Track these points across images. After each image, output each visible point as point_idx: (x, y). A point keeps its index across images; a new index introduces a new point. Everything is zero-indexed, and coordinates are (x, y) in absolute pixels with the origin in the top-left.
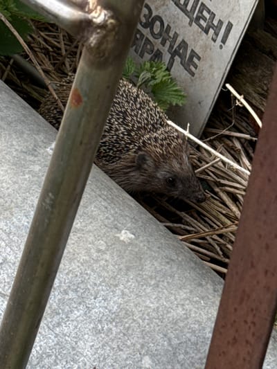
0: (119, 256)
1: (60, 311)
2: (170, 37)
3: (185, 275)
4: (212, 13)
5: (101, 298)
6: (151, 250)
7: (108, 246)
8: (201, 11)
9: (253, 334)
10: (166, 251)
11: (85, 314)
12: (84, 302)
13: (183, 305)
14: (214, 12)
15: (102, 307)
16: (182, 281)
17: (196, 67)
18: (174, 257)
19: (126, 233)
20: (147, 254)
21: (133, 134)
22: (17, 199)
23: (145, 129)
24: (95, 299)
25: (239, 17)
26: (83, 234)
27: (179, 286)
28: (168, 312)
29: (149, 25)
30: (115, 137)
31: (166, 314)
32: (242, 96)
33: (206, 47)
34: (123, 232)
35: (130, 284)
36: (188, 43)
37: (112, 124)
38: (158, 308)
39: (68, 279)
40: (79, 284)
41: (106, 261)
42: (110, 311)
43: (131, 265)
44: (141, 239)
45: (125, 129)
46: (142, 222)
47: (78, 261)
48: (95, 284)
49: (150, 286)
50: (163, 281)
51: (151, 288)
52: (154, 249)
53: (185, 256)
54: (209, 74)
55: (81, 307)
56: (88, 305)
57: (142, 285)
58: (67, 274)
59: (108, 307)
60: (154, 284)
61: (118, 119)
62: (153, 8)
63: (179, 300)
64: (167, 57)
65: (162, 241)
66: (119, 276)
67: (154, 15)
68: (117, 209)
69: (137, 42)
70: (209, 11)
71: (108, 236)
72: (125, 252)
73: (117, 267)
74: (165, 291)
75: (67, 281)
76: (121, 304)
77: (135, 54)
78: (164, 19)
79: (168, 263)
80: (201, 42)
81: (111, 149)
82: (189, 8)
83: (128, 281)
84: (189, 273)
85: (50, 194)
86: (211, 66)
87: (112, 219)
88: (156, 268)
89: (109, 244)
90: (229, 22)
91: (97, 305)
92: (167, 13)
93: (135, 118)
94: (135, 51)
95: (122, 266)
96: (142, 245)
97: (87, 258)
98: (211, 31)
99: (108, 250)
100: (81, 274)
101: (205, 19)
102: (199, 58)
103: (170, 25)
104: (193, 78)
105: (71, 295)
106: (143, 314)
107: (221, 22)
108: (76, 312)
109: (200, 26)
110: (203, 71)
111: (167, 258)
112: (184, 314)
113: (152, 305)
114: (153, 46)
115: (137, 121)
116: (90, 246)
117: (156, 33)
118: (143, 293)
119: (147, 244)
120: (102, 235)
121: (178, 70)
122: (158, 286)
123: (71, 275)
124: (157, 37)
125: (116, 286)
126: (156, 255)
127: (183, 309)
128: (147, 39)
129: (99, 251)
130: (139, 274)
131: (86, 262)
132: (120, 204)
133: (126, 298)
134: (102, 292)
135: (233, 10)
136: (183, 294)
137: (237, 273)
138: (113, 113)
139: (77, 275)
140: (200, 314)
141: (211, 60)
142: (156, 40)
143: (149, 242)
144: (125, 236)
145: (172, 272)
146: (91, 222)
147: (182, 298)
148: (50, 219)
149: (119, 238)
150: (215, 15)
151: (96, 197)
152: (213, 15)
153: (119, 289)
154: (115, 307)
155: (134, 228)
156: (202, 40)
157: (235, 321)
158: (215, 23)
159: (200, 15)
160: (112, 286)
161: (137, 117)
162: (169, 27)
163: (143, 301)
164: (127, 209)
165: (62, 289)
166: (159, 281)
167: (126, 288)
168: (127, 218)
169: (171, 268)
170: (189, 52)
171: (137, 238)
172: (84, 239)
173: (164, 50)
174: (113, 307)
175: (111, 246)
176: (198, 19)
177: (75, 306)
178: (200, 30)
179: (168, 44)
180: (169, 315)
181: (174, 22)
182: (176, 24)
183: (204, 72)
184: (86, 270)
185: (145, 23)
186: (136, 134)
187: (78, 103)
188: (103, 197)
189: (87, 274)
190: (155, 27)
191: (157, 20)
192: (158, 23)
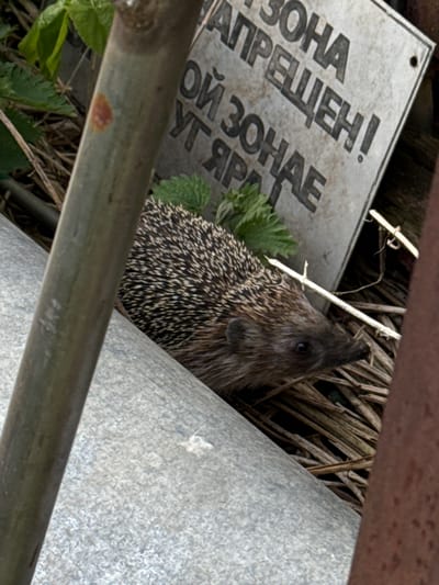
0: (184, 479)
1: (80, 572)
2: (275, 149)
3: (303, 510)
4: (345, 103)
5: (152, 551)
6: (241, 469)
7: (166, 461)
8: (326, 102)
9: (431, 545)
10: (269, 472)
11: (124, 578)
12: (122, 557)
13: (298, 561)
14: (349, 102)
15: (155, 565)
16: (296, 520)
17: (318, 196)
18: (282, 481)
19: (197, 440)
20: (234, 474)
21: (207, 289)
22: (6, 384)
23: (226, 279)
24: (142, 551)
25: (391, 107)
26: (123, 441)
27: (292, 529)
28: (272, 573)
29: (239, 131)
30: (175, 297)
31: (269, 576)
32: (398, 228)
33: (334, 161)
34: (193, 438)
35: (203, 525)
36: (304, 156)
37: (169, 278)
38: (254, 566)
39: (95, 518)
40: (113, 526)
41: (162, 486)
42: (168, 572)
43: (207, 493)
44: (224, 449)
45: (191, 282)
46: (226, 424)
47: (113, 488)
48: (143, 527)
49: (240, 528)
50: (263, 521)
51: (242, 532)
52: (247, 467)
53: (302, 480)
54: (340, 207)
55: (117, 566)
56: (130, 563)
57: (226, 528)
58: (93, 509)
59: (165, 566)
60: (247, 526)
61: (178, 268)
62: (244, 102)
63: (291, 552)
64: (269, 182)
65: (262, 455)
66: (184, 512)
67: (246, 114)
68: (181, 402)
69: (218, 161)
70: (339, 101)
71: (167, 446)
72: (195, 472)
73: (181, 497)
74: (266, 536)
75: (92, 521)
76: (188, 560)
77: (215, 181)
78: (263, 120)
79: (271, 490)
80: (326, 154)
81: (171, 320)
82: (305, 98)
83: (201, 521)
84: (310, 508)
85: (54, 302)
86: (344, 192)
87: (174, 417)
88: (250, 498)
89: (168, 459)
90: (374, 116)
91: (146, 562)
92: (269, 109)
93: (207, 264)
94: (216, 177)
95: (190, 495)
96: (225, 460)
97: (129, 482)
98: (344, 134)
99: (165, 469)
100: (118, 509)
101: (332, 114)
102: (323, 181)
103: (275, 129)
104: (312, 215)
105: (100, 545)
106: (228, 577)
107: (359, 118)
108: (107, 575)
109: (324, 126)
110: (329, 201)
111: (271, 482)
112: (301, 576)
113: (242, 562)
114: (246, 167)
115: (211, 267)
116: (133, 461)
117: (250, 143)
118: (228, 541)
119: (235, 459)
120: (154, 443)
121: (288, 203)
122: (254, 530)
123: (99, 511)
124: (251, 150)
125: (180, 529)
126: (251, 477)
127: (299, 568)
128: (236, 155)
129: (149, 470)
130: (221, 509)
131: (126, 488)
132: (187, 393)
133: (198, 549)
134: (155, 540)
135: (380, 95)
136: (298, 543)
137: (399, 431)
138: (169, 261)
139: (110, 512)
140: (329, 576)
141: (344, 181)
142: (251, 156)
143: (238, 455)
144: (196, 444)
145: (279, 506)
146: (136, 423)
147: (296, 548)
148: (53, 351)
149: (184, 449)
150: (349, 106)
151: (145, 381)
152: (346, 107)
153: (185, 534)
154: (178, 566)
155: (212, 432)
156: (328, 150)
157: (395, 525)
158: (350, 119)
159: (324, 108)
160: (172, 530)
161: (209, 261)
162: (272, 132)
163: (227, 554)
164: (199, 402)
165: (83, 536)
166: (256, 521)
167: (197, 533)
168: (200, 417)
169: (276, 499)
170: (306, 171)
171: (217, 448)
172: (124, 451)
173: (263, 172)
174: (174, 566)
175: (171, 462)
176: (321, 114)
177: (107, 565)
178: (324, 133)
179: (271, 160)
180: (273, 579)
181: (280, 125)
182: (285, 127)
183: (332, 204)
184: (126, 502)
185: (232, 130)
186: (212, 290)
187: (105, 123)
188: (158, 381)
189: (128, 509)
190: (248, 133)
191: (252, 122)
192: (254, 127)
